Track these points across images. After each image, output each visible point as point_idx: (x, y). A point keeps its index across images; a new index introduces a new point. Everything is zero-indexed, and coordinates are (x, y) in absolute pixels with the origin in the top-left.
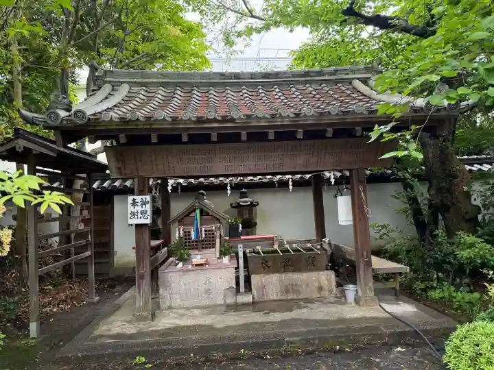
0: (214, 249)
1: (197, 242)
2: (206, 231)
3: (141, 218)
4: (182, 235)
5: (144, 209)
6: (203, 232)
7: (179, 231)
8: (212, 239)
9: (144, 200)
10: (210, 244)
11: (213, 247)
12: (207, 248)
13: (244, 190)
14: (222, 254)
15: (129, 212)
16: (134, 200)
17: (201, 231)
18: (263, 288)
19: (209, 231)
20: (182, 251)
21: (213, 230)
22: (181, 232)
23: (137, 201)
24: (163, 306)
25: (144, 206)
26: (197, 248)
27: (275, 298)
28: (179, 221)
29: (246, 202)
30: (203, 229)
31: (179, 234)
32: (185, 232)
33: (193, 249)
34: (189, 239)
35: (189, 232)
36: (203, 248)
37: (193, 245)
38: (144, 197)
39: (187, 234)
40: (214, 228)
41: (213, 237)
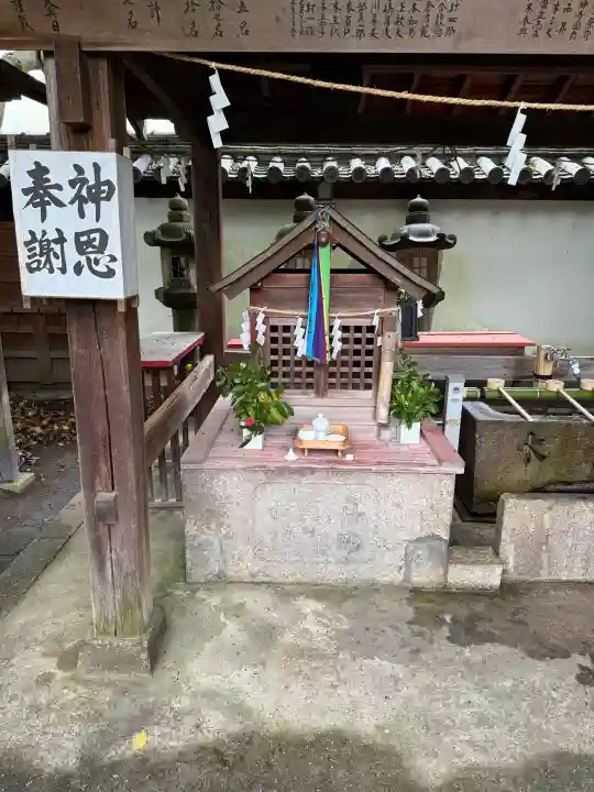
0: (369, 393)
1: (310, 364)
2: (345, 329)
3: (78, 269)
4: (261, 339)
5: (89, 223)
6: (338, 334)
7: (253, 324)
8: (364, 358)
9: (90, 175)
10: (356, 375)
11: (368, 387)
12: (344, 386)
13: (419, 199)
14: (400, 413)
15: (22, 236)
16: (39, 172)
17: (331, 328)
18: (539, 543)
19: (358, 329)
20: (262, 396)
21: (371, 329)
22: (261, 328)
23: (53, 178)
24: (197, 574)
25: (90, 208)
26: (310, 386)
27: (578, 575)
28: (254, 290)
29: (426, 234)
30: (337, 323)
31: (254, 333)
32: (274, 329)
33: (298, 386)
34: (286, 352)
35: (287, 329)
36: (332, 386)
37: (298, 375)
38: (86, 159)
39: (280, 335)
40: (376, 322)
41: (369, 353)
